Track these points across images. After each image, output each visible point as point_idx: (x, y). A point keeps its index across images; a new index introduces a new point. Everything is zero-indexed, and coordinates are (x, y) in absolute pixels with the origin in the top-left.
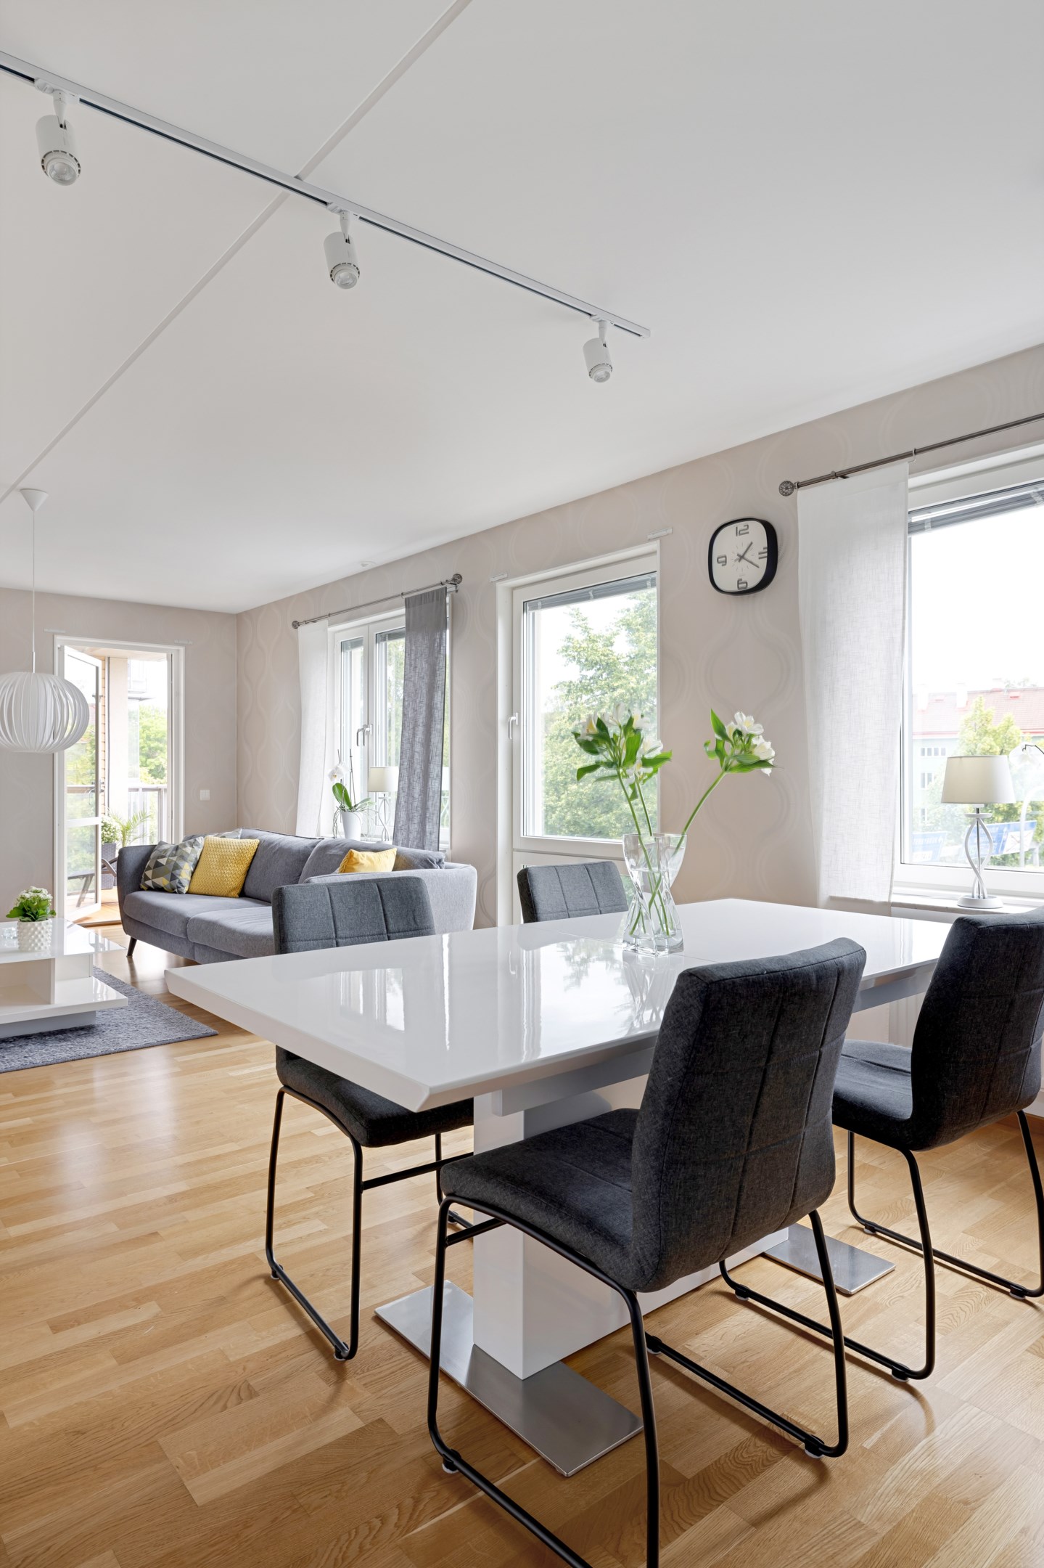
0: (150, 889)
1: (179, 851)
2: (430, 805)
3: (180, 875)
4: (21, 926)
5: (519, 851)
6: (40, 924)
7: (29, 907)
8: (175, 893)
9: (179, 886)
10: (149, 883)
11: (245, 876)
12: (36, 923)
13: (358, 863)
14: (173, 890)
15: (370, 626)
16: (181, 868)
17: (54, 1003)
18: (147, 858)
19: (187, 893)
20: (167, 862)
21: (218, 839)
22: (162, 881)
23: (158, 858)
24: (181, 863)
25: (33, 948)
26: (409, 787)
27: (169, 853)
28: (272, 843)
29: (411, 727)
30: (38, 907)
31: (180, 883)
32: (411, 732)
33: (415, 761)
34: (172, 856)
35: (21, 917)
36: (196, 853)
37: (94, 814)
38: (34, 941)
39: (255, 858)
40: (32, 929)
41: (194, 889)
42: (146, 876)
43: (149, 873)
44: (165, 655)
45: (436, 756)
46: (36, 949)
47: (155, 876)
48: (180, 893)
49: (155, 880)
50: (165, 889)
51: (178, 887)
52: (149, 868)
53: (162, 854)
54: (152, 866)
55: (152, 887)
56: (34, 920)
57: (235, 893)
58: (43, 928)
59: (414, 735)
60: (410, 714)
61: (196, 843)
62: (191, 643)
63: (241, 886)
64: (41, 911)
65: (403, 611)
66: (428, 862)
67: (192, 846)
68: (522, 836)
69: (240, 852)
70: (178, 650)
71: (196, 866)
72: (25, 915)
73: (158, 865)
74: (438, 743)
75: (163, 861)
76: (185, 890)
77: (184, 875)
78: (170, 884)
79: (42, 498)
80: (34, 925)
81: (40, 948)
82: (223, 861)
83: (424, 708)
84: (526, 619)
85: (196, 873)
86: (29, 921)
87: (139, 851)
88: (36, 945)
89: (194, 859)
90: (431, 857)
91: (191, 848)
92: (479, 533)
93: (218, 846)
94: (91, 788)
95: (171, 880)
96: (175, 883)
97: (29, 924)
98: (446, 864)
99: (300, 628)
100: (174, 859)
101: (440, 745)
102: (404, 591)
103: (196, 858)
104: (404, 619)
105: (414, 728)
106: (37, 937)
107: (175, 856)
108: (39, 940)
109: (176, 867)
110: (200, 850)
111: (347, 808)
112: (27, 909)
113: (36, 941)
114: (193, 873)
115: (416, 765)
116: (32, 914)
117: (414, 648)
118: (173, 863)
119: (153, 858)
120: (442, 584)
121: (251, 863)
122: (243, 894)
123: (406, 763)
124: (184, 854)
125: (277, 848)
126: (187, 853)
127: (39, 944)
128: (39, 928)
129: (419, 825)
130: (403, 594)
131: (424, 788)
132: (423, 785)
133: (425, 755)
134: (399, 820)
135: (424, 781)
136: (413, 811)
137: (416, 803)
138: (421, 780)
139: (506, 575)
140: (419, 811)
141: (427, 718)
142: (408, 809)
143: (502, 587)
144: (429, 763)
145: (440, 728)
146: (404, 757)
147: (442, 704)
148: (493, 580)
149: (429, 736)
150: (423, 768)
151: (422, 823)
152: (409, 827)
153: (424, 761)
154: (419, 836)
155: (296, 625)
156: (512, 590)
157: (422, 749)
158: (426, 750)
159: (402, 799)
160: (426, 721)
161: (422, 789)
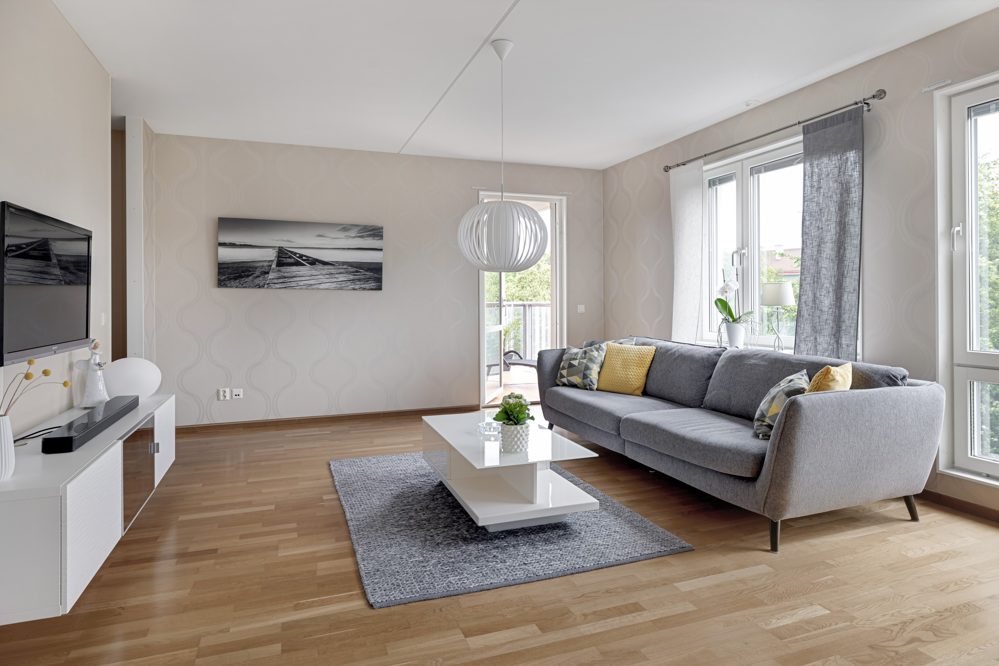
0: (564, 385)
1: (588, 355)
2: (847, 318)
3: (590, 375)
4: (506, 429)
5: (959, 365)
6: (522, 428)
7: (511, 411)
8: (587, 389)
9: (590, 383)
10: (565, 380)
11: (645, 378)
12: (519, 427)
13: (834, 380)
14: (585, 386)
15: (744, 162)
16: (591, 369)
17: (536, 503)
18: (560, 359)
19: (597, 390)
20: (579, 364)
21: (617, 345)
22: (576, 379)
23: (571, 360)
24: (591, 365)
25: (516, 450)
26: (814, 301)
27: (579, 356)
28: (670, 350)
29: (815, 244)
30: (519, 412)
31: (591, 382)
32: (815, 249)
33: (822, 276)
34: (582, 359)
35: (506, 421)
36: (602, 356)
37: (499, 323)
38: (517, 443)
39: (654, 362)
40: (515, 432)
41: (602, 387)
42: (561, 374)
43: (564, 372)
44: (548, 204)
45: (852, 270)
46: (518, 450)
47: (569, 375)
48: (591, 389)
49: (570, 378)
50: (578, 385)
51: (590, 385)
52: (564, 368)
53: (573, 356)
54: (566, 366)
55: (567, 383)
56: (516, 424)
57: (639, 392)
58: (524, 432)
59: (819, 251)
60: (814, 232)
61: (601, 348)
62: (571, 193)
63: (644, 386)
64: (521, 416)
65: (801, 138)
66: (891, 379)
67: (597, 350)
68: (968, 350)
69: (641, 356)
70: (561, 199)
71: (601, 367)
72: (509, 419)
73: (571, 366)
74: (855, 257)
75: (575, 363)
76: (595, 387)
77: (594, 375)
78: (583, 383)
79: (509, 48)
80: (517, 428)
81: (521, 450)
82: (626, 364)
83: (834, 225)
84: (969, 124)
85: (602, 373)
86: (512, 425)
87: (553, 354)
88: (519, 447)
89: (600, 361)
90: (893, 373)
91: (597, 353)
92: (903, 47)
93: (619, 351)
94: (497, 304)
95: (583, 379)
96: (587, 381)
97: (513, 427)
98: (909, 380)
99: (671, 171)
100: (585, 361)
101: (857, 260)
102: (801, 120)
103: (602, 361)
104: (801, 145)
105: (819, 245)
106: (519, 439)
107: (585, 358)
108: (521, 443)
109: (587, 368)
110: (604, 354)
111: (731, 320)
112: (510, 413)
113: (519, 443)
114: (599, 373)
115: (823, 280)
116: (514, 417)
117: (816, 170)
118: (584, 365)
119: (567, 360)
120: (856, 103)
121: (650, 367)
122: (645, 393)
123: (808, 279)
124: (592, 357)
125: (677, 355)
126: (594, 356)
127: (521, 446)
128: (521, 432)
129: (831, 338)
130: (799, 123)
131: (837, 302)
132: (834, 299)
133: (836, 270)
134: (801, 332)
135: (836, 295)
136: (821, 324)
137: (825, 317)
138: (831, 294)
139: (950, 82)
140: (829, 324)
141: (838, 235)
142: (814, 322)
143: (939, 96)
144: (843, 277)
145: (859, 243)
146: (805, 273)
147: (859, 220)
148: (928, 89)
149: (842, 251)
150: (833, 283)
151: (835, 335)
152: (816, 339)
153: (835, 276)
154: (830, 347)
155: (667, 169)
156: (950, 98)
157: (831, 264)
158: (838, 265)
159: (805, 313)
160: (837, 238)
161: (833, 303)
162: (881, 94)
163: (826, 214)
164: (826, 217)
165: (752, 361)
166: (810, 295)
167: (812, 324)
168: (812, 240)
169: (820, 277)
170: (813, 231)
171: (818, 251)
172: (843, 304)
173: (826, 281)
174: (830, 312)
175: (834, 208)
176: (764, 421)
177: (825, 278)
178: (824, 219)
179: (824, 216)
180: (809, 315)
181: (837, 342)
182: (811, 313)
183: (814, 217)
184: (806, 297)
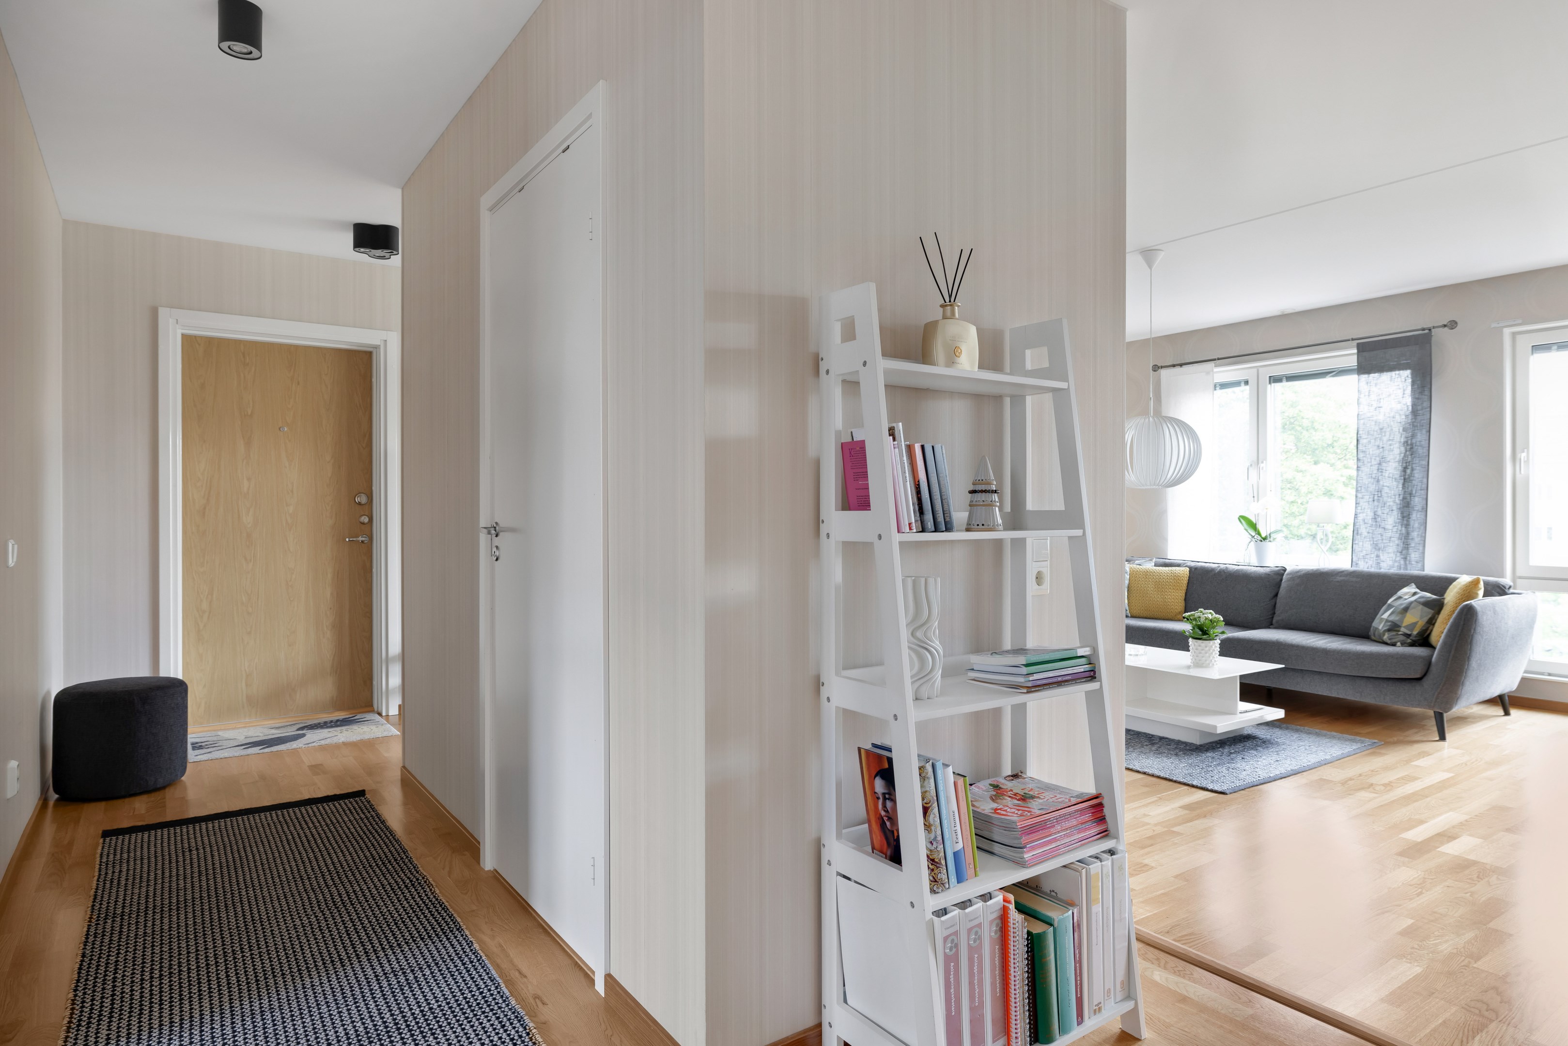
2: (1416, 536)
11: (1185, 601)
15: (1263, 369)
19: (1131, 616)
21: (1137, 566)
25: (1208, 665)
26: (1374, 519)
29: (1374, 463)
33: (1384, 494)
45: (1421, 490)
46: (1211, 665)
59: (1380, 470)
60: (1373, 451)
63: (1183, 610)
65: (1354, 352)
66: (1501, 589)
69: (1175, 578)
71: (1129, 592)
82: (1160, 587)
85: (1131, 599)
88: (1211, 661)
90: (1502, 584)
93: (1146, 573)
99: (1162, 371)
102: (1354, 337)
103: (1127, 584)
105: (1380, 464)
110: (1128, 577)
111: (1259, 538)
114: (1129, 599)
115: (1385, 498)
121: (1187, 589)
123: (1366, 497)
127: (1213, 661)
129: (1396, 555)
130: (1353, 340)
131: (1403, 520)
132: (1400, 517)
133: (1401, 489)
134: (1360, 549)
135: (1402, 513)
136: (1384, 541)
137: (1389, 534)
138: (1395, 513)
139: (1520, 321)
140: (1394, 541)
141: (1403, 455)
142: (1375, 539)
143: (1507, 332)
144: (1411, 496)
145: (1427, 464)
146: (1363, 491)
147: (1427, 441)
148: (1498, 326)
149: (1408, 471)
150: (1398, 501)
151: (1401, 552)
152: (1378, 556)
153: (1400, 495)
154: (1396, 564)
155: (1156, 368)
156: (1514, 335)
157: (1395, 483)
158: (1404, 484)
159: (1363, 530)
160: (1402, 457)
161: (1398, 521)
162: (1452, 325)
163: (1388, 434)
164: (1387, 436)
165: (1339, 579)
166: (1369, 513)
167: (1372, 542)
168: (1371, 459)
169: (1381, 495)
170: (1371, 450)
171: (1378, 470)
172: (1412, 523)
173: (1389, 500)
174: (1395, 530)
175: (1397, 428)
176: (1399, 631)
177: (1388, 497)
178: (1385, 439)
179: (1385, 436)
180: (1368, 533)
181: (1405, 559)
182: (1371, 531)
183: (1372, 435)
184: (1365, 514)
